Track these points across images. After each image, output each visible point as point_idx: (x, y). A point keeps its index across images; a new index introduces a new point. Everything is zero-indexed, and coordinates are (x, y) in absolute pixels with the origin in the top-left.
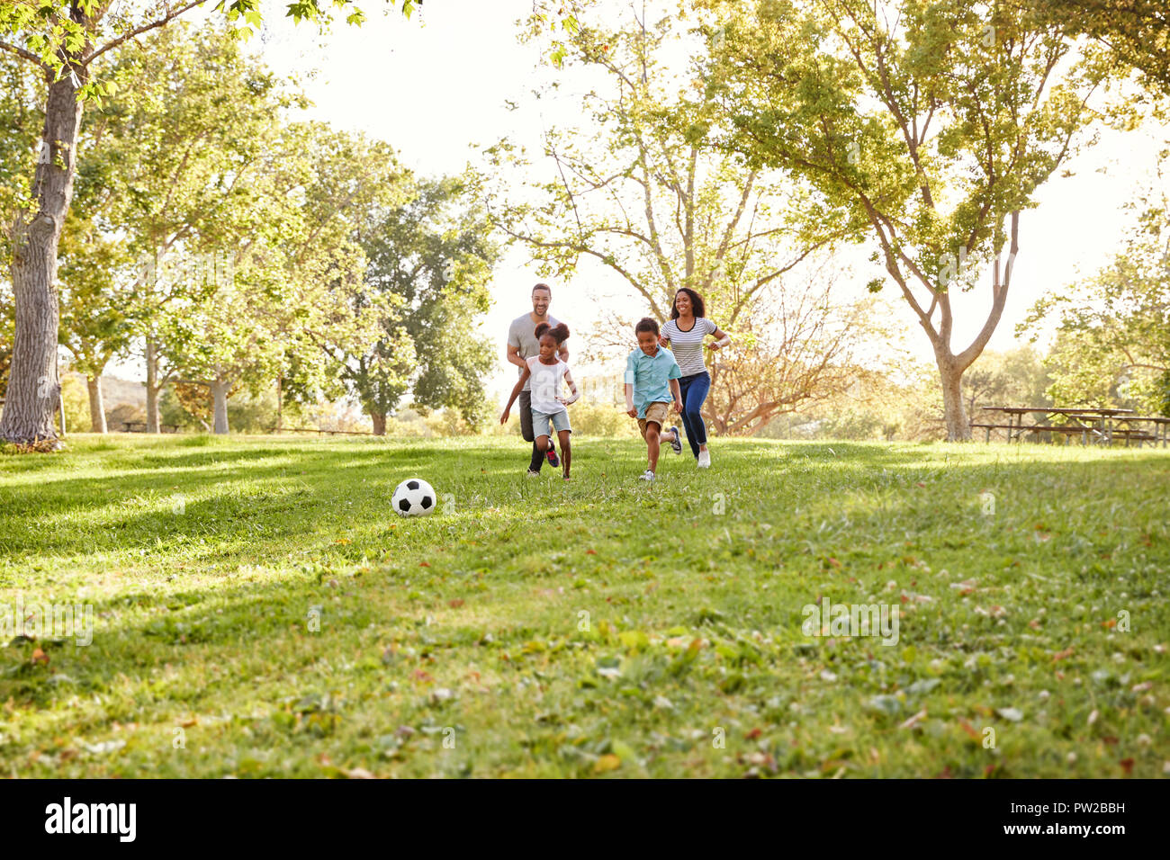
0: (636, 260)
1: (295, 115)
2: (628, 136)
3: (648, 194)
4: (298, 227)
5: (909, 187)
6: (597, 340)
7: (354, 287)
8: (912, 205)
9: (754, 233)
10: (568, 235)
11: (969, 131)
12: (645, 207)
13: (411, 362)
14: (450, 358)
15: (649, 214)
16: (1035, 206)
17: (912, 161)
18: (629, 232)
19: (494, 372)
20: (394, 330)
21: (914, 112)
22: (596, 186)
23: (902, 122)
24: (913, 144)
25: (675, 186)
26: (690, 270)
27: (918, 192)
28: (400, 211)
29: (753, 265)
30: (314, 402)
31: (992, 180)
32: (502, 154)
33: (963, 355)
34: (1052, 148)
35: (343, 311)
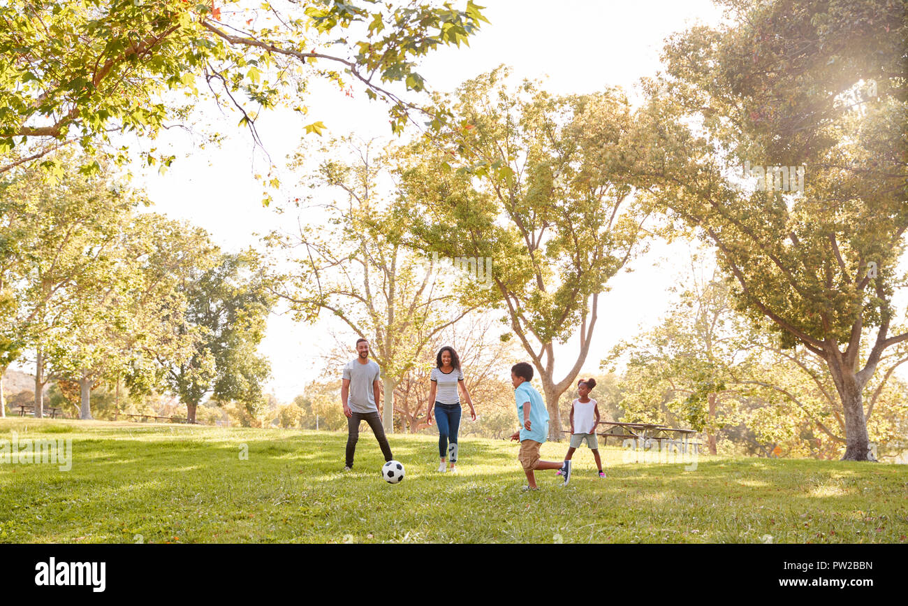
0: (358, 312)
1: (141, 210)
2: (351, 234)
3: (366, 270)
4: (138, 281)
5: (527, 275)
6: (333, 361)
7: (177, 321)
8: (530, 287)
9: (433, 298)
10: (312, 295)
11: (564, 242)
12: (364, 279)
13: (213, 371)
14: (240, 369)
15: (366, 283)
16: (608, 290)
17: (531, 258)
18: (353, 295)
19: (268, 379)
20: (202, 349)
21: (533, 228)
22: (333, 264)
23: (525, 234)
24: (532, 247)
25: (382, 266)
26: (391, 320)
27: (535, 280)
28: (211, 272)
29: (432, 318)
30: (150, 394)
31: (580, 273)
32: (274, 241)
33: (560, 384)
34: (618, 254)
35: (170, 336)
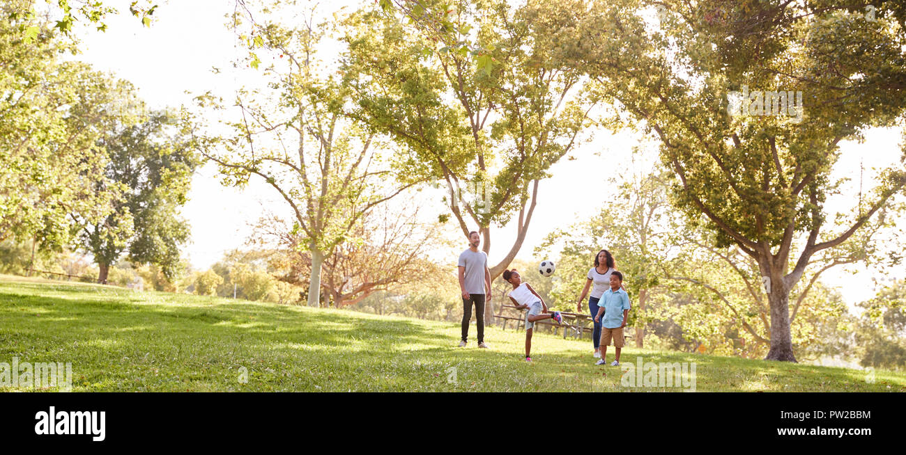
0: (289, 180)
1: (67, 57)
2: (291, 101)
3: (302, 138)
4: (59, 132)
5: (470, 156)
6: (259, 229)
7: (96, 176)
8: (472, 168)
9: (369, 172)
10: (244, 161)
11: (510, 126)
12: (299, 147)
13: (130, 231)
14: (158, 230)
15: (301, 152)
16: (550, 176)
17: (474, 139)
18: (286, 162)
19: (188, 242)
20: (120, 208)
21: (478, 109)
22: (268, 129)
23: (470, 114)
24: (476, 128)
25: (319, 136)
26: (324, 191)
27: (477, 160)
28: (134, 127)
29: (366, 194)
30: (61, 251)
31: (523, 157)
32: (207, 101)
33: (494, 268)
34: (562, 141)
35: (87, 192)
